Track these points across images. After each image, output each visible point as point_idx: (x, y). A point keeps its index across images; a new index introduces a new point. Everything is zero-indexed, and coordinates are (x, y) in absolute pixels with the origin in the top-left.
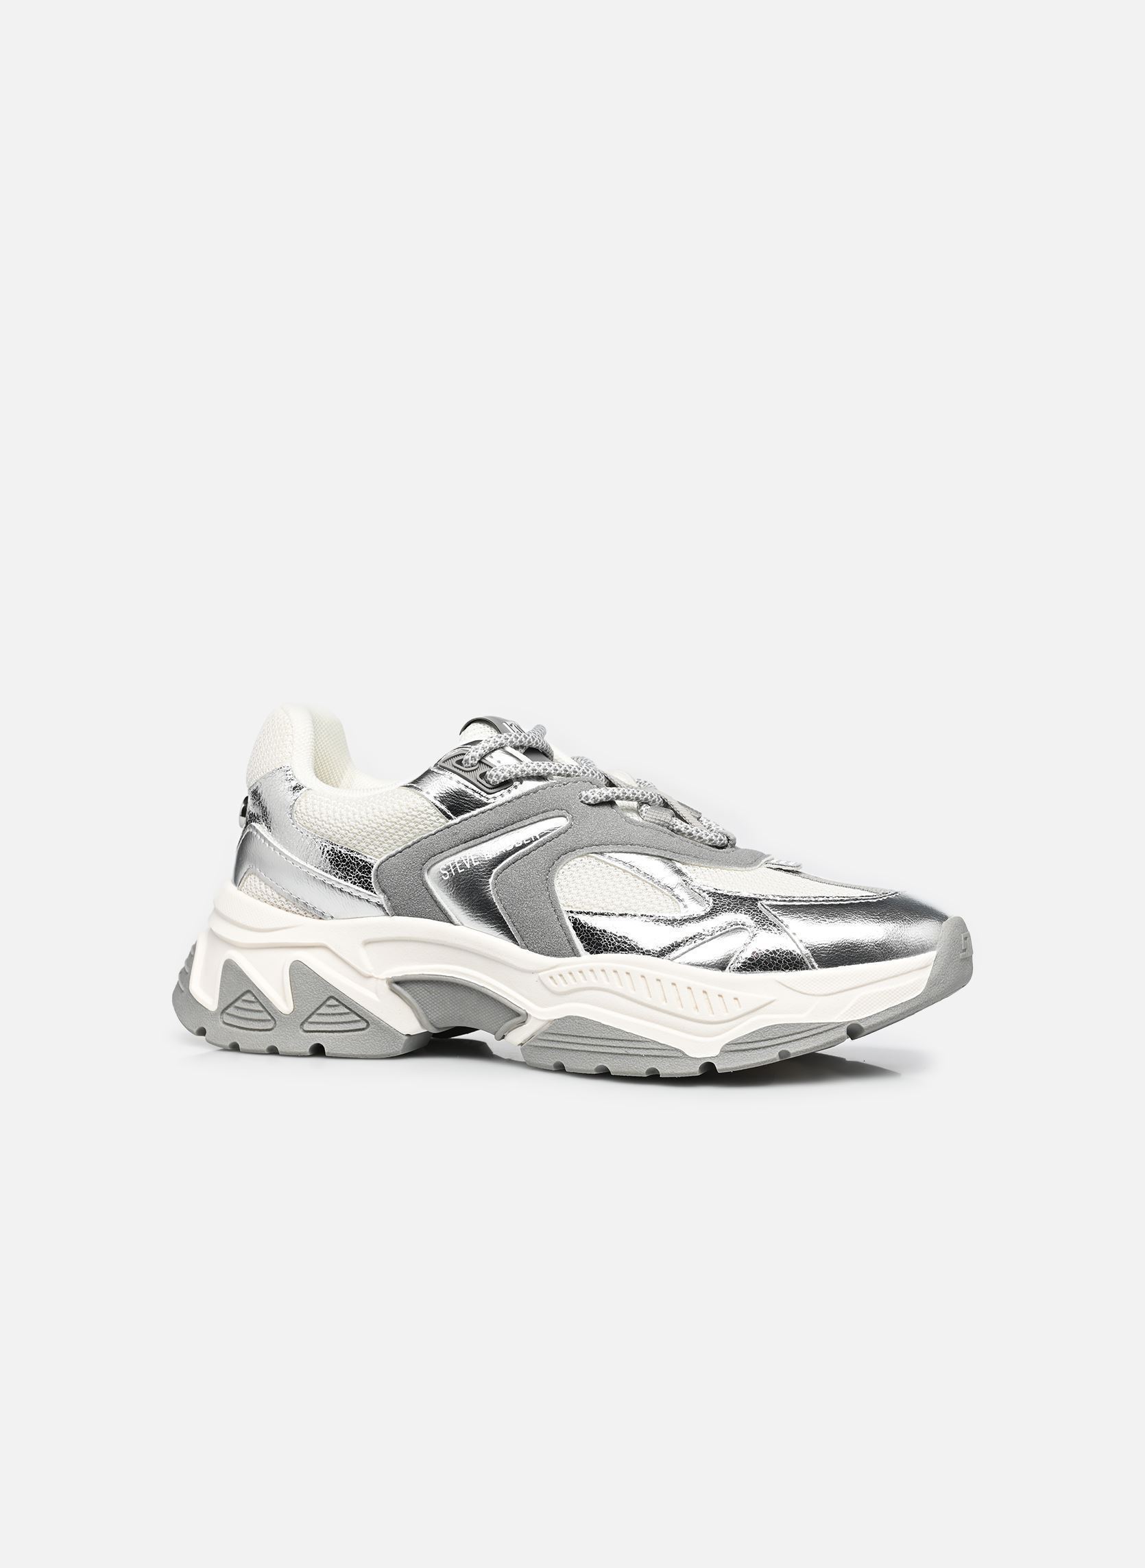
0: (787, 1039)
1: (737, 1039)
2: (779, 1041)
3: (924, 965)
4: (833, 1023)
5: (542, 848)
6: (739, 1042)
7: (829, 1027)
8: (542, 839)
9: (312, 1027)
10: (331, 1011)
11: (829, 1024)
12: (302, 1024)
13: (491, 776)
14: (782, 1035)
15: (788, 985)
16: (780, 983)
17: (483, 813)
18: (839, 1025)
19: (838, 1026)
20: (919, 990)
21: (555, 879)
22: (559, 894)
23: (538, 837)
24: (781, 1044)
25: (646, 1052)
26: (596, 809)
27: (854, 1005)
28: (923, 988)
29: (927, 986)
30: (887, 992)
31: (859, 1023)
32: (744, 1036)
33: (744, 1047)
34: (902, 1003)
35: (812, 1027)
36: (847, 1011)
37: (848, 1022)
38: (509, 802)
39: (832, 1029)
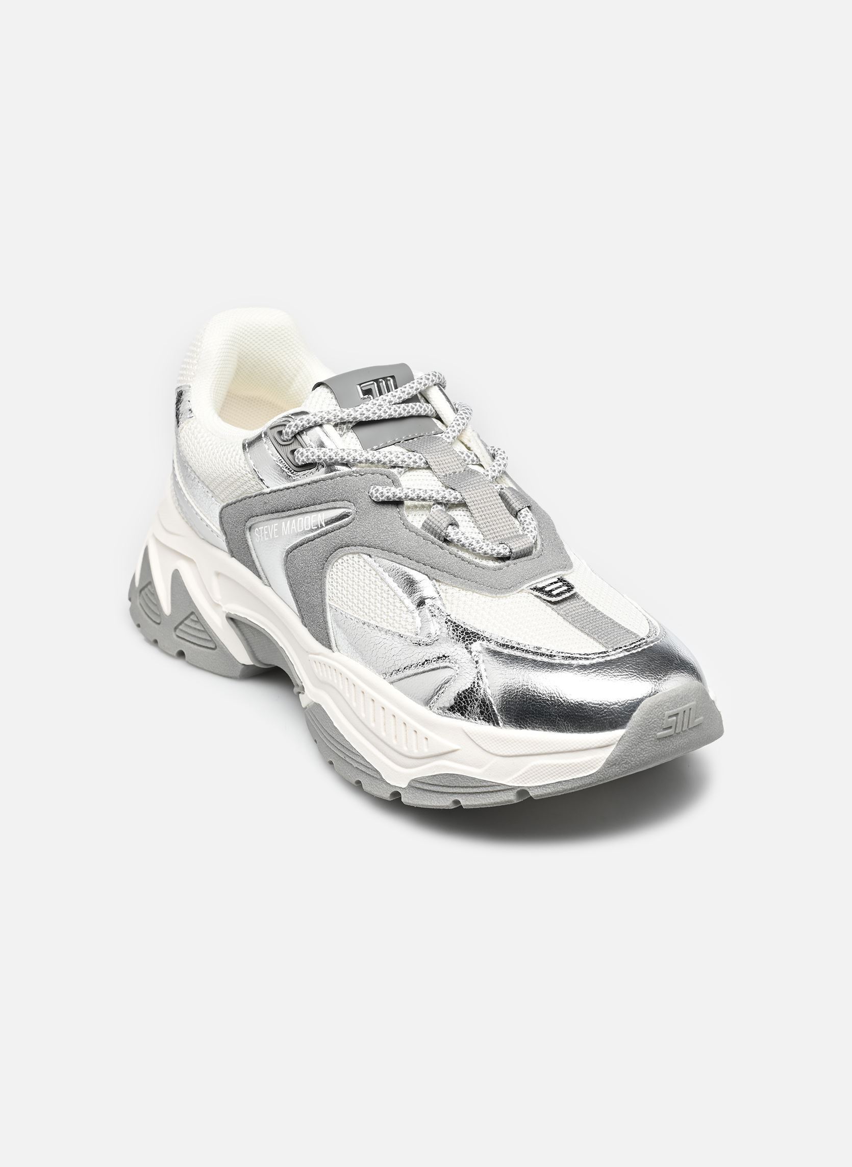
0: (462, 790)
1: (421, 778)
2: (455, 790)
3: (604, 744)
4: (504, 785)
5: (323, 538)
6: (423, 781)
7: (499, 788)
8: (326, 527)
9: (181, 635)
10: (193, 625)
11: (499, 785)
12: (176, 628)
13: (302, 454)
14: (457, 785)
15: (472, 738)
16: (465, 732)
17: (288, 489)
18: (511, 788)
19: (508, 789)
20: (594, 768)
21: (328, 571)
22: (328, 586)
23: (324, 525)
24: (455, 793)
25: (355, 765)
26: (378, 507)
27: (526, 772)
28: (599, 767)
29: (604, 766)
30: (560, 766)
31: (528, 790)
32: (427, 777)
33: (426, 787)
34: (573, 779)
35: (485, 784)
36: (519, 776)
37: (519, 787)
38: (309, 484)
39: (503, 790)
